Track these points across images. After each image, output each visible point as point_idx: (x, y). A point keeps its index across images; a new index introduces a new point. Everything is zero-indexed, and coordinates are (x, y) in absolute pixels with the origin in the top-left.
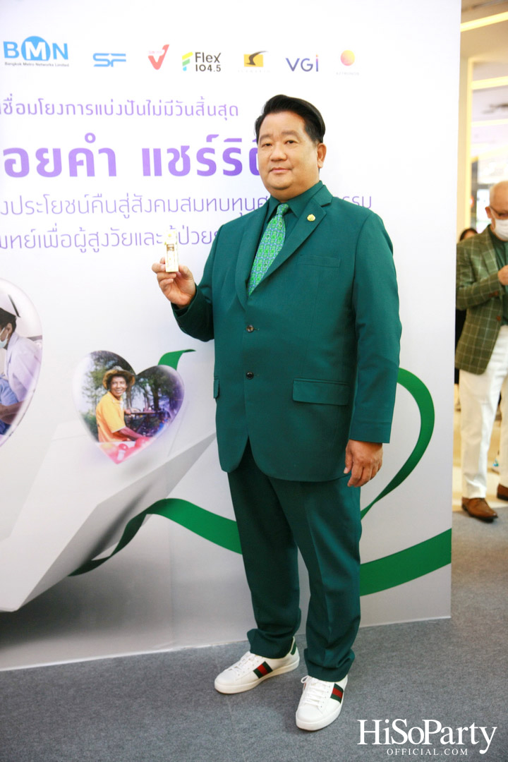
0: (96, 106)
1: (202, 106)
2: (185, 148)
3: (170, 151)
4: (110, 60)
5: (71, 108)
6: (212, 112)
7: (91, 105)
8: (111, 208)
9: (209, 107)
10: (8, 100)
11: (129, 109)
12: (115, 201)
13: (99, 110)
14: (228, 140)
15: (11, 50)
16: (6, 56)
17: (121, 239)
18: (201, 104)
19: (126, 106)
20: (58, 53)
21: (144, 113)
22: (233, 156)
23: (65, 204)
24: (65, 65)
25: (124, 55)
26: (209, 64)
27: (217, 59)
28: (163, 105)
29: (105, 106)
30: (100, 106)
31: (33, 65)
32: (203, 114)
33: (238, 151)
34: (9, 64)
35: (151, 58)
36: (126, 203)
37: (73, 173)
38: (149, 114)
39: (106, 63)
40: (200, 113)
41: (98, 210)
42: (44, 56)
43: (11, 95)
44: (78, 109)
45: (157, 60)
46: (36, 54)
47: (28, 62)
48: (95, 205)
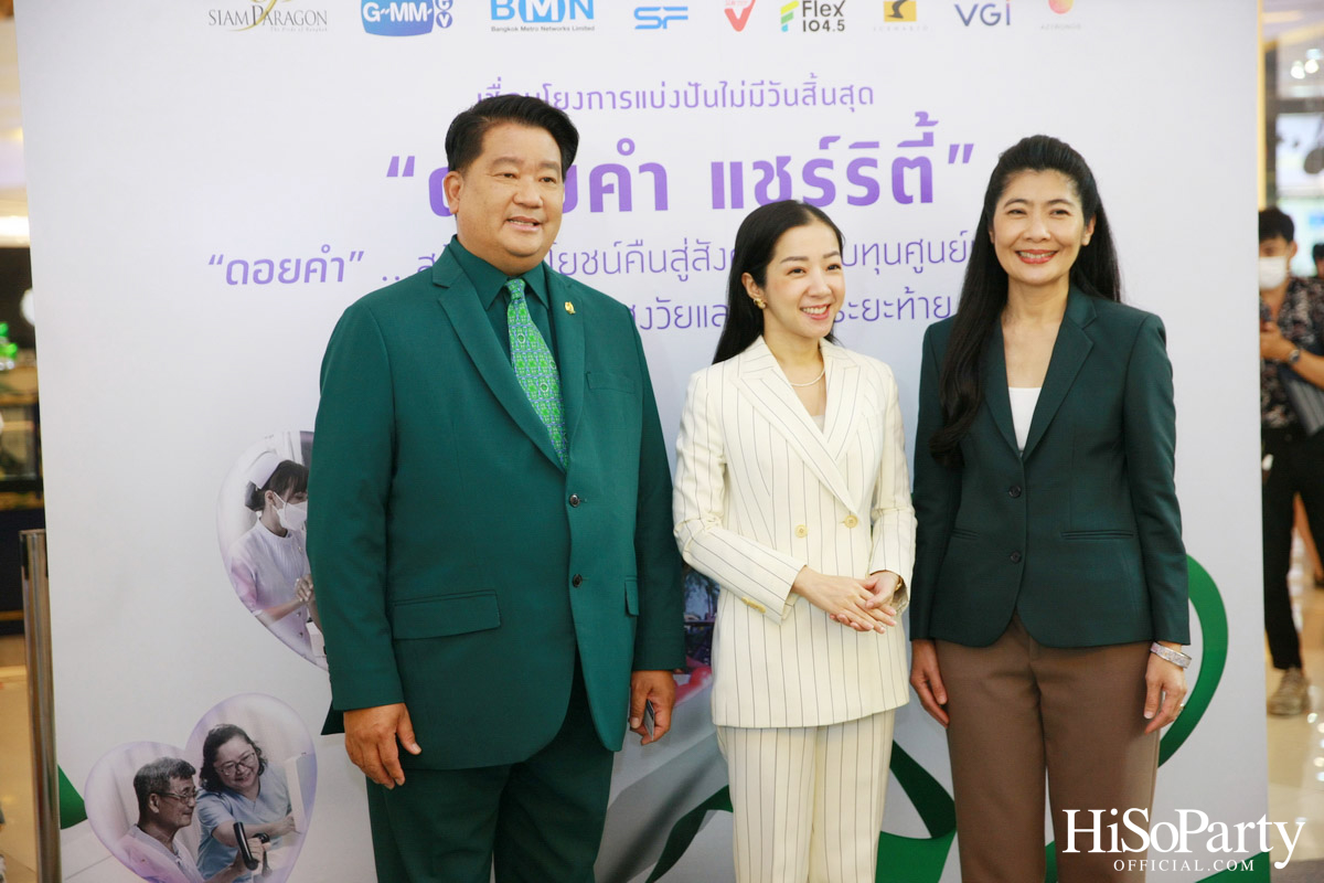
0: (638, 93)
1: (813, 90)
2: (783, 161)
3: (757, 165)
4: (662, 19)
5: (595, 98)
6: (829, 99)
7: (629, 92)
8: (658, 265)
9: (823, 90)
10: (494, 87)
11: (692, 97)
12: (664, 252)
13: (642, 100)
14: (856, 146)
15: (501, 6)
16: (495, 16)
17: (673, 317)
18: (810, 86)
19: (686, 93)
20: (578, 9)
21: (716, 104)
22: (864, 171)
23: (581, 259)
24: (589, 29)
25: (685, 9)
26: (825, 19)
27: (838, 10)
28: (747, 89)
29: (652, 93)
30: (644, 93)
31: (537, 29)
32: (814, 103)
33: (873, 163)
34: (498, 30)
35: (729, 13)
36: (682, 255)
37: (597, 206)
38: (724, 105)
39: (655, 22)
40: (809, 100)
41: (635, 268)
42: (555, 16)
43: (499, 79)
44: (607, 100)
45: (738, 15)
46: (542, 12)
47: (528, 25)
48: (631, 258)
